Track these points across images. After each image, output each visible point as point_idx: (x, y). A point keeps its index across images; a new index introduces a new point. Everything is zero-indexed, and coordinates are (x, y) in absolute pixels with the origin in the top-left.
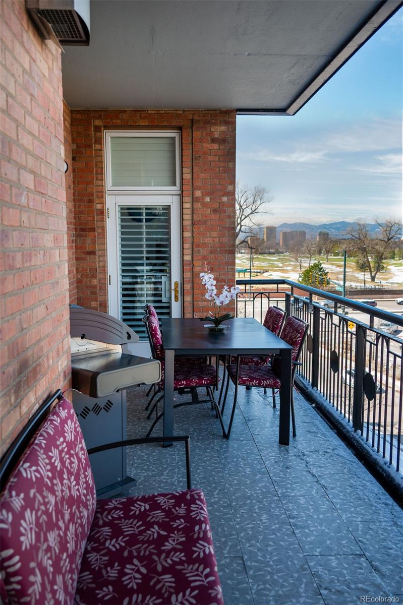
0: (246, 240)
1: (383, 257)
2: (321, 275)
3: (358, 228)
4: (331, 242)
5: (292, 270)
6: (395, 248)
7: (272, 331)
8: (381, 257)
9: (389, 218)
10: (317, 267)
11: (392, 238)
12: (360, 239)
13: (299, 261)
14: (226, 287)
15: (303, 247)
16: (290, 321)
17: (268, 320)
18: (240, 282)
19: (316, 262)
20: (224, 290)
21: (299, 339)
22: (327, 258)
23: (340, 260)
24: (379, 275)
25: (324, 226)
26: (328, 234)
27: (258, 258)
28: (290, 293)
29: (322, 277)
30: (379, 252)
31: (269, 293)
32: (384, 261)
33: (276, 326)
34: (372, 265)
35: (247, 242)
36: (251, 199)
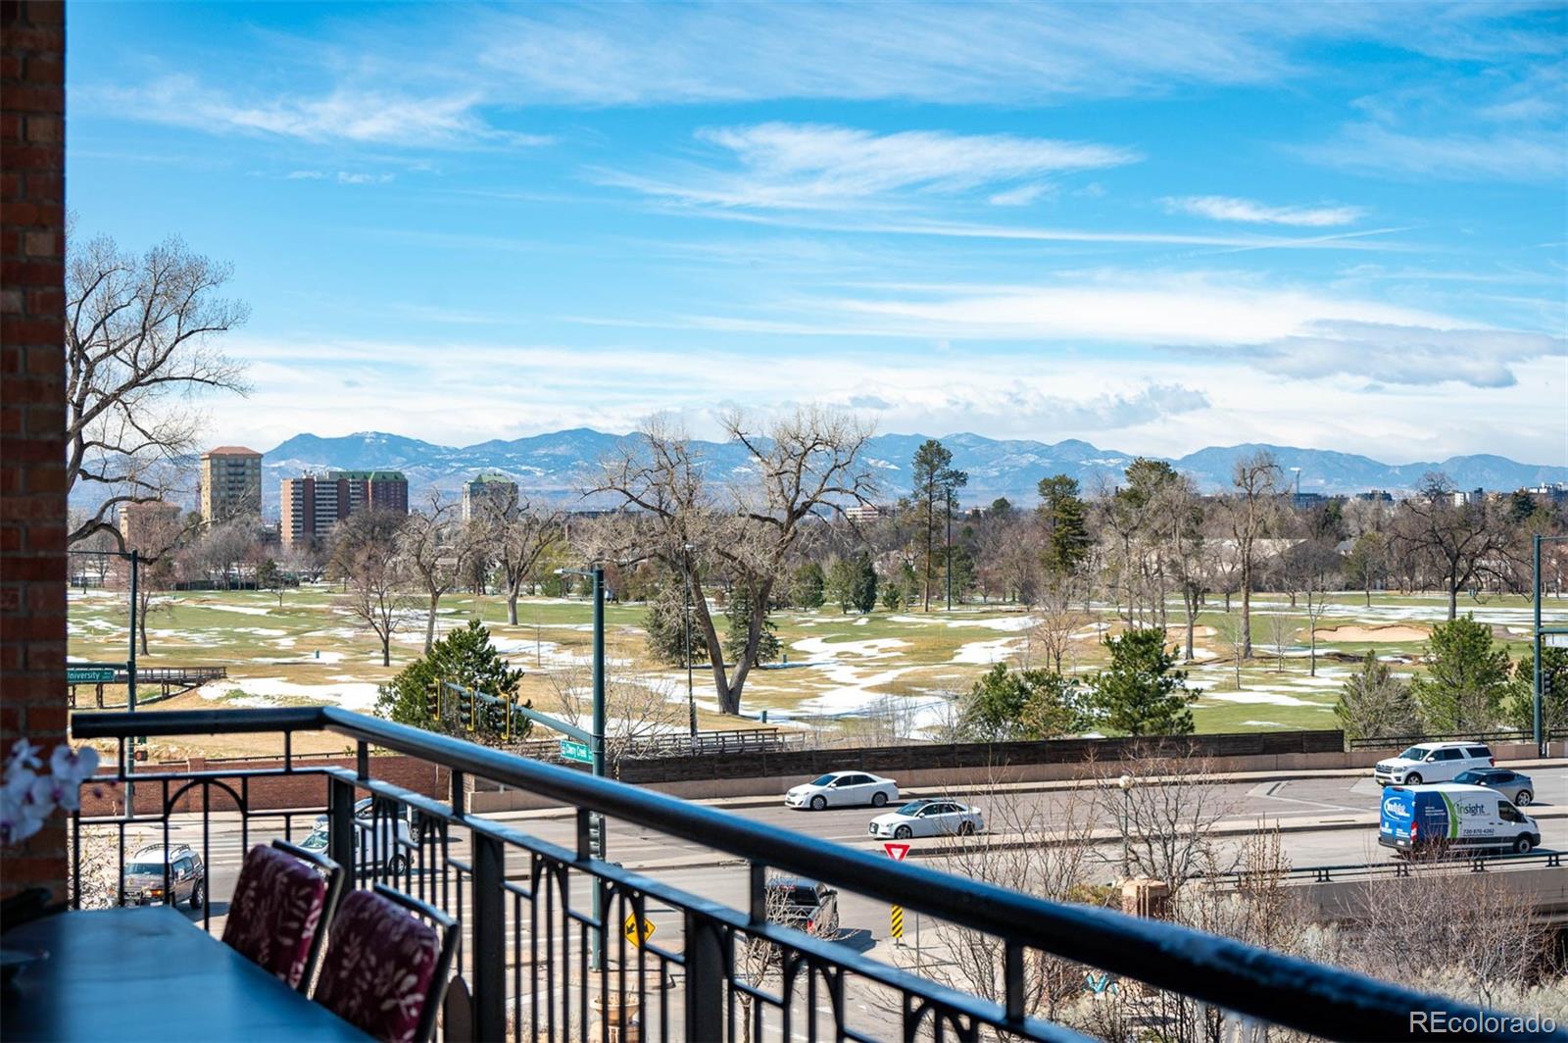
0: (107, 518)
1: (772, 597)
2: (487, 688)
3: (651, 460)
4: (529, 527)
5: (345, 668)
6: (823, 555)
7: (272, 967)
8: (763, 595)
9: (788, 416)
10: (470, 649)
11: (806, 506)
12: (663, 513)
13: (378, 622)
14: (24, 750)
15: (394, 550)
16: (363, 909)
17: (246, 913)
18: (90, 726)
19: (463, 624)
20: (16, 765)
21: (410, 1000)
22: (513, 602)
23: (573, 614)
24: (757, 683)
25: (497, 450)
26: (514, 487)
27: (170, 606)
28: (351, 773)
29: (490, 698)
30: (749, 575)
31: (244, 777)
32: (775, 616)
33: (288, 942)
34: (722, 635)
35: (112, 528)
36: (132, 314)
